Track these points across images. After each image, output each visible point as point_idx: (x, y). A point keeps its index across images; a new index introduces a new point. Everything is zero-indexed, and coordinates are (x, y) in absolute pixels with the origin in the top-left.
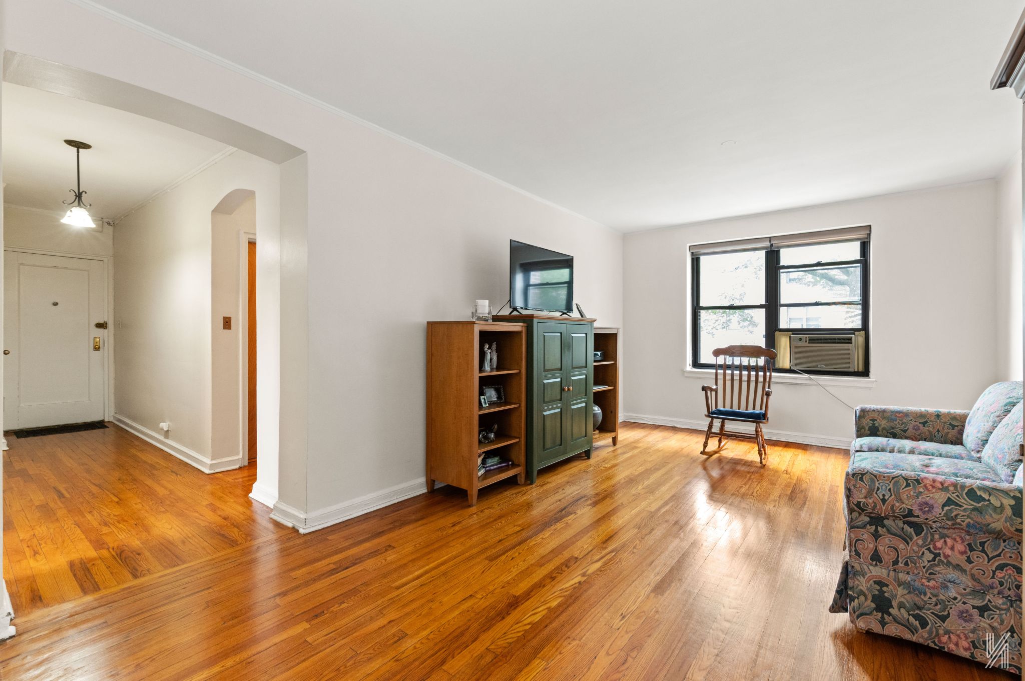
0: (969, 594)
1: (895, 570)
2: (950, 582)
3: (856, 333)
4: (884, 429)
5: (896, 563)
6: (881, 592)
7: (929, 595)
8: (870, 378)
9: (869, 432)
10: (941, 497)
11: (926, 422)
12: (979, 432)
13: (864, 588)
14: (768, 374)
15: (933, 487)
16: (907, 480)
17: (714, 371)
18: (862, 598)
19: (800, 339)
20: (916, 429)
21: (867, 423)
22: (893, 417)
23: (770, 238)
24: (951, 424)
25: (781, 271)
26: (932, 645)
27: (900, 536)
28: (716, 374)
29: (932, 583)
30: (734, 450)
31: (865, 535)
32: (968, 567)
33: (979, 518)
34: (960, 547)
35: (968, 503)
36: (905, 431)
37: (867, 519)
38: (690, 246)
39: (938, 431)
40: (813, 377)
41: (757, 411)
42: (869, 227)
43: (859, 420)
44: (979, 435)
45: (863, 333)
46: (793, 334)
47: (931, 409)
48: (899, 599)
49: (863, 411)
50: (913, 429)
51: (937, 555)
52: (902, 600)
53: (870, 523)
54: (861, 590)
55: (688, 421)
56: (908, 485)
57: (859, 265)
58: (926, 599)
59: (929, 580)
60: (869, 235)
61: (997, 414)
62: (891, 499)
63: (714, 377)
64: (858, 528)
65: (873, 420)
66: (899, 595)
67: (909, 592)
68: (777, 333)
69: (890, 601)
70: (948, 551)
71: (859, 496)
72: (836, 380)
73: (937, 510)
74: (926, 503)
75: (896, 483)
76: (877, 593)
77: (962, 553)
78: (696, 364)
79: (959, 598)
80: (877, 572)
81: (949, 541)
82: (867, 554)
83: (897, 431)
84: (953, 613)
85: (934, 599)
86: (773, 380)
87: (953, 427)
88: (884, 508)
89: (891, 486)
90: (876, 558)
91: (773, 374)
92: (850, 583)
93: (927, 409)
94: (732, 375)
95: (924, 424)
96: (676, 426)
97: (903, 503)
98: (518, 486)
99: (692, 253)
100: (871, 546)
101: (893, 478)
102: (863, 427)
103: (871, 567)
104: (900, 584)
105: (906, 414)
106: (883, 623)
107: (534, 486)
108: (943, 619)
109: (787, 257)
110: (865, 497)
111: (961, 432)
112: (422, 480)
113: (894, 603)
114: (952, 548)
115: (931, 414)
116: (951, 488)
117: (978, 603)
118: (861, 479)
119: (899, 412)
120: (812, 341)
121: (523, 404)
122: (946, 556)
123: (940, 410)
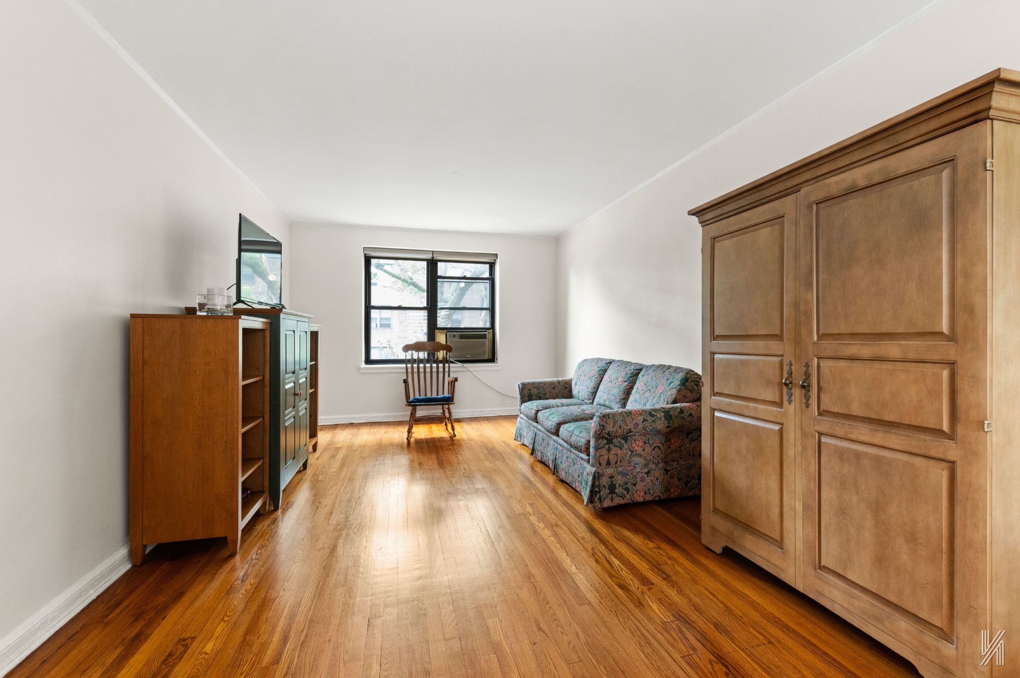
0: (644, 467)
1: (616, 467)
2: (637, 464)
3: (488, 331)
4: (535, 395)
5: (616, 463)
6: (612, 482)
7: (630, 474)
8: (496, 363)
9: (528, 399)
10: (641, 419)
11: (554, 387)
12: (588, 388)
13: (605, 483)
14: (447, 365)
15: (637, 414)
16: (626, 413)
17: (404, 365)
18: (604, 489)
19: (454, 336)
20: (550, 392)
21: (526, 392)
22: (539, 386)
23: (433, 251)
24: (565, 387)
25: (439, 280)
26: (631, 502)
27: (619, 447)
28: (407, 368)
29: (630, 469)
30: (421, 432)
31: (604, 452)
32: (643, 453)
33: (655, 426)
34: (641, 444)
35: (649, 419)
36: (545, 395)
37: (605, 441)
38: (364, 248)
39: (560, 392)
40: (465, 365)
41: (446, 395)
42: (497, 255)
43: (522, 391)
44: (589, 390)
45: (491, 331)
46: (448, 332)
47: (555, 379)
48: (619, 482)
49: (523, 384)
50: (549, 392)
51: (632, 452)
52: (621, 482)
53: (607, 444)
54: (604, 485)
55: (365, 415)
56: (628, 416)
57: (488, 281)
58: (628, 477)
59: (629, 466)
60: (495, 260)
61: (595, 377)
62: (623, 425)
63: (405, 371)
64: (600, 448)
65: (530, 390)
66: (619, 480)
67: (623, 477)
68: (436, 331)
69: (615, 485)
70: (637, 448)
71: (609, 428)
72: (486, 366)
73: (641, 426)
74: (636, 424)
75: (623, 415)
76: (610, 483)
77: (641, 447)
78: (368, 361)
79: (640, 471)
80: (610, 471)
81: (637, 442)
82: (604, 463)
83: (541, 395)
84: (638, 480)
85: (632, 476)
86: (451, 370)
87: (566, 388)
88: (620, 431)
89: (622, 418)
90: (608, 463)
91: (451, 365)
92: (597, 483)
93: (553, 379)
94: (425, 368)
95: (553, 388)
96: (353, 422)
97: (628, 426)
98: (262, 517)
99: (365, 254)
100: (606, 457)
101: (621, 414)
102: (525, 396)
103: (606, 469)
104: (619, 473)
105: (544, 384)
106: (612, 500)
107: (280, 511)
108: (634, 485)
109: (443, 269)
110: (613, 428)
111: (571, 390)
112: (122, 552)
113: (617, 486)
114: (638, 446)
115: (555, 382)
116: (643, 413)
117: (646, 471)
118: (609, 418)
119: (541, 383)
120: (462, 337)
121: (267, 417)
122: (636, 451)
123: (559, 379)
